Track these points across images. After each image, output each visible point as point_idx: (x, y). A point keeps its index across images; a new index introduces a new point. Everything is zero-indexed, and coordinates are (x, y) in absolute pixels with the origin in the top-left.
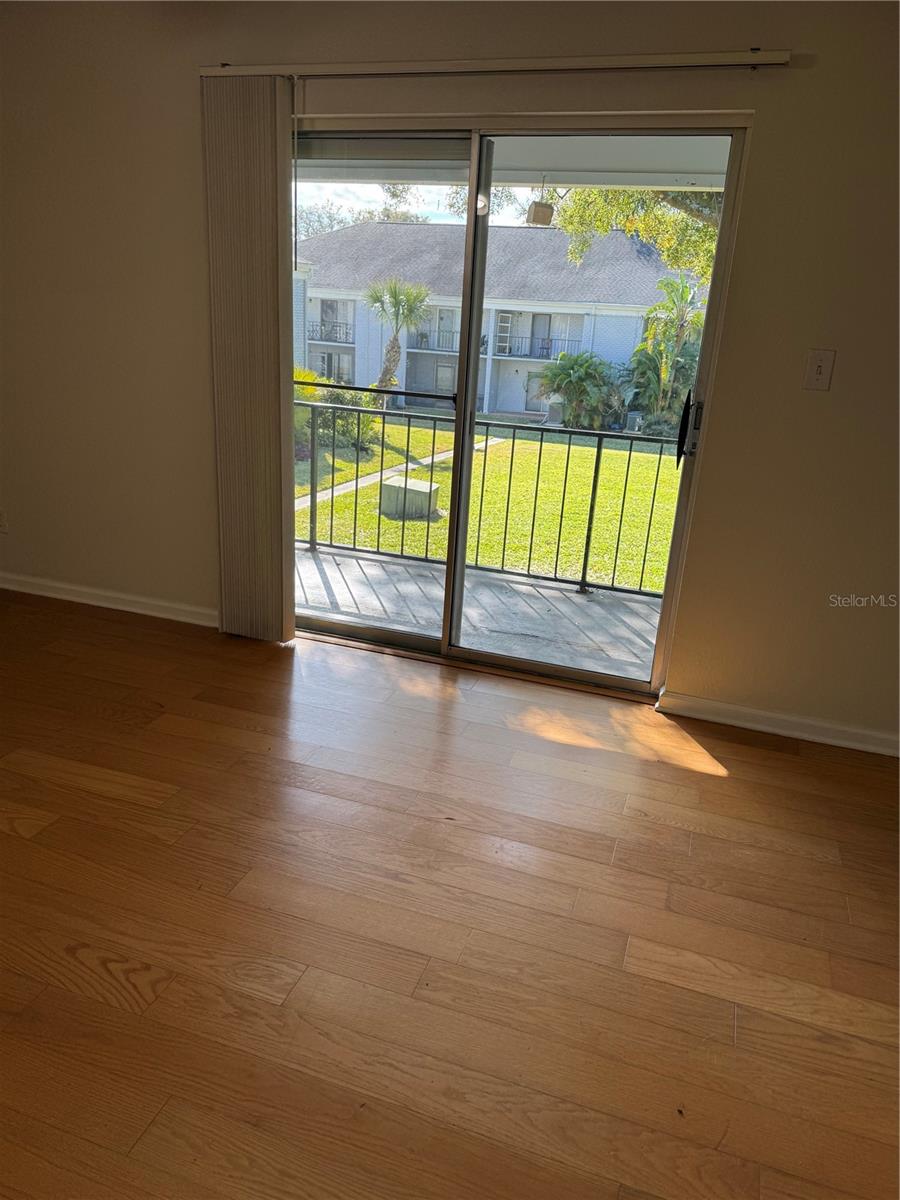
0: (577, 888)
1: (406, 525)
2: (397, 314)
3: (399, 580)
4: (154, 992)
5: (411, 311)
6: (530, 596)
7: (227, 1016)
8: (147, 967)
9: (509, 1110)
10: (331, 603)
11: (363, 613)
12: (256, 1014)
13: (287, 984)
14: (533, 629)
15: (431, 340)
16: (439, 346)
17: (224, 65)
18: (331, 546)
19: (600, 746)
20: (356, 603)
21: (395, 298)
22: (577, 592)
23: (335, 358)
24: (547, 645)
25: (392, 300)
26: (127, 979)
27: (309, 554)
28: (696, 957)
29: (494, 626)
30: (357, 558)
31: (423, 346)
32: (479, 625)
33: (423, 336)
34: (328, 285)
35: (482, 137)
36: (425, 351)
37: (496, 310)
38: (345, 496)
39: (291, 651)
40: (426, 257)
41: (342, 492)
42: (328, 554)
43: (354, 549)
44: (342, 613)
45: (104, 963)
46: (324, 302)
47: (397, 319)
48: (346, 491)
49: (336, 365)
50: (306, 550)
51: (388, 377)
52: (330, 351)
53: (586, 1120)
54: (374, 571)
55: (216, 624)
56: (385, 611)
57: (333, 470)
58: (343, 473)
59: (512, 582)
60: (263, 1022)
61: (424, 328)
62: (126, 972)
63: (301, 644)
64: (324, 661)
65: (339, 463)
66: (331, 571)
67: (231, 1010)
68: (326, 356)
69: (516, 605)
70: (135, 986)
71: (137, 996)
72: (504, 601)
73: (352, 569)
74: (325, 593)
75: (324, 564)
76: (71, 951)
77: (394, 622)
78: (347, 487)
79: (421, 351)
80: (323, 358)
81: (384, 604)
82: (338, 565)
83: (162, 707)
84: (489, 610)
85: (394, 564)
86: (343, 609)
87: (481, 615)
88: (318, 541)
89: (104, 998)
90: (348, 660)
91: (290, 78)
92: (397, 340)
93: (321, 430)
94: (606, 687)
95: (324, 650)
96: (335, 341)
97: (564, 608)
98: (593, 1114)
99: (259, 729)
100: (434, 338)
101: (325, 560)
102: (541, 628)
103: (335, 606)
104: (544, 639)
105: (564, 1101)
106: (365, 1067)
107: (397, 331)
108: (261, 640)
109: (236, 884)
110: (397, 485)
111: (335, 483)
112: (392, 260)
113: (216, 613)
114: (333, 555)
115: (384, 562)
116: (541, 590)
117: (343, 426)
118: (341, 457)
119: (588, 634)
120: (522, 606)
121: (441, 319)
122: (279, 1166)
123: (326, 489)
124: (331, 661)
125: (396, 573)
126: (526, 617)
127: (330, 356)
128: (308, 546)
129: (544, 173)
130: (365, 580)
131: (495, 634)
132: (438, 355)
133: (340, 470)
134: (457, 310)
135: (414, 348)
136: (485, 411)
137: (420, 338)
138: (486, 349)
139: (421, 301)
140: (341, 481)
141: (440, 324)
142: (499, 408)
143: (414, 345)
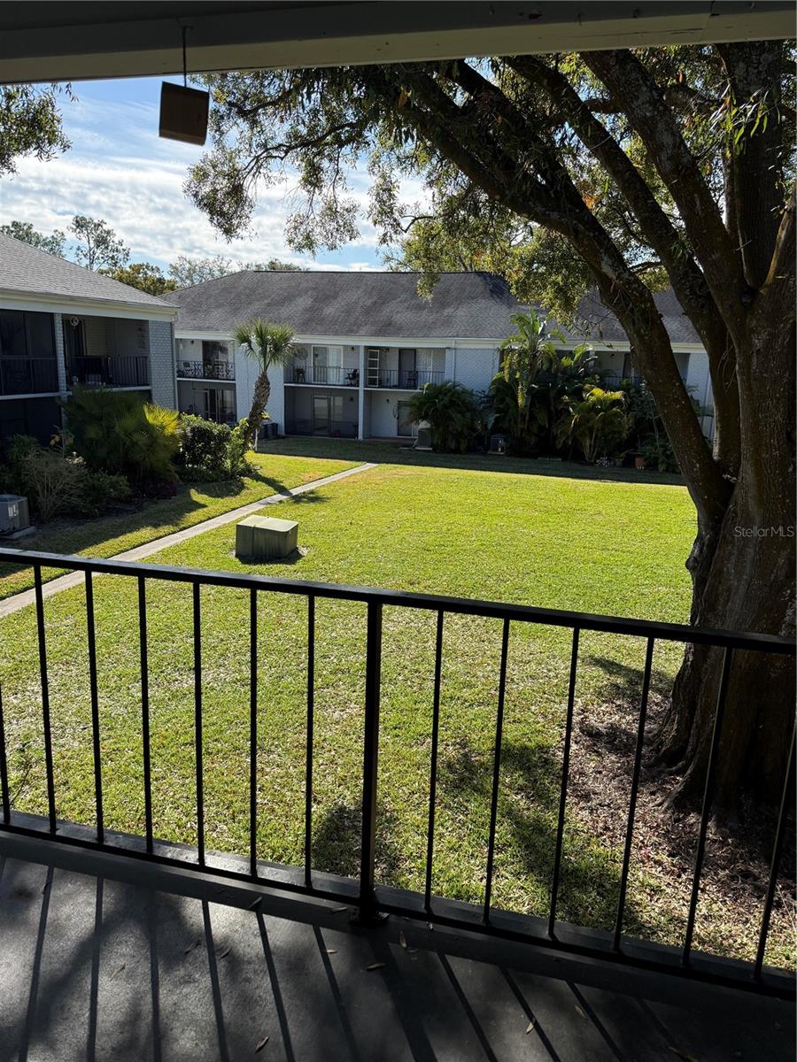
2: (264, 353)
5: (278, 349)
15: (307, 375)
16: (314, 380)
21: (261, 338)
23: (217, 394)
25: (259, 339)
31: (300, 381)
33: (300, 371)
34: (209, 328)
36: (302, 385)
37: (365, 347)
40: (299, 301)
46: (206, 344)
47: (265, 357)
49: (220, 400)
51: (258, 411)
52: (213, 387)
57: (197, 506)
58: (205, 509)
61: (299, 364)
65: (203, 499)
68: (208, 392)
79: (298, 385)
92: (267, 377)
93: (190, 466)
96: (217, 379)
100: (310, 373)
107: (266, 368)
110: (252, 525)
112: (268, 305)
118: (206, 493)
121: (316, 355)
127: (213, 392)
132: (314, 388)
133: (204, 506)
134: (330, 347)
135: (291, 383)
136: (360, 437)
137: (296, 373)
138: (358, 381)
139: (286, 340)
140: (203, 519)
141: (314, 360)
142: (373, 435)
143: (292, 380)
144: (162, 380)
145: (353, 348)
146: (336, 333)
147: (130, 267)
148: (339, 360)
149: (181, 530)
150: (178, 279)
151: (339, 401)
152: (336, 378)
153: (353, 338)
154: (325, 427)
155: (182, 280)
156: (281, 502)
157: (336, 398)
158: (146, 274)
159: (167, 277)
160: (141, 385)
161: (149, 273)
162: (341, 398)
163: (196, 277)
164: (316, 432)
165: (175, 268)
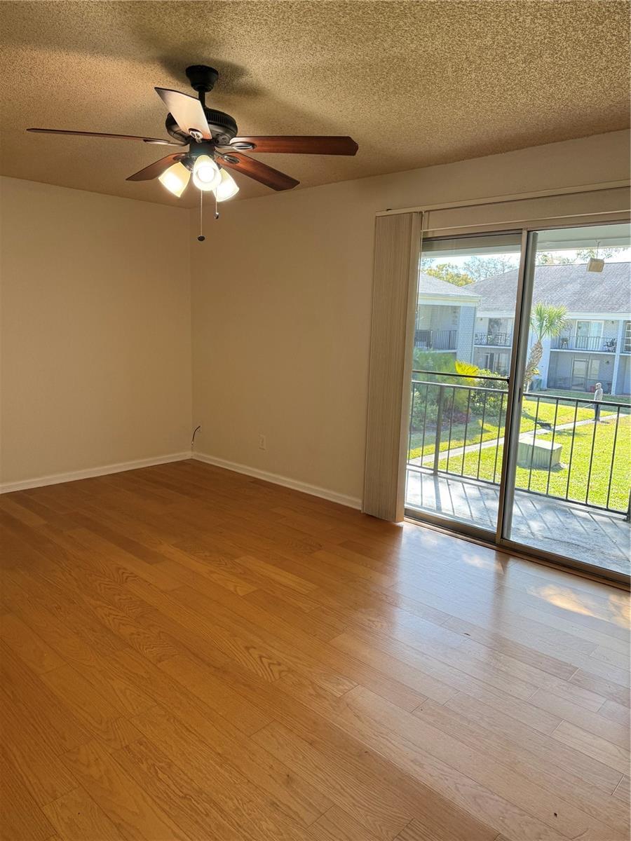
0: (538, 688)
1: (532, 473)
2: (541, 327)
3: (488, 499)
4: (280, 675)
5: (552, 323)
6: (585, 519)
7: (311, 695)
8: (279, 664)
9: (447, 780)
10: (437, 507)
11: (456, 515)
12: (325, 698)
13: (345, 689)
14: (577, 540)
15: (570, 342)
16: (576, 347)
17: (388, 210)
18: (447, 473)
19: (592, 615)
20: (453, 509)
21: (540, 316)
22: (624, 520)
23: (496, 356)
24: (586, 552)
25: (538, 317)
26: (269, 667)
27: (432, 477)
28: (607, 743)
29: (548, 534)
30: (463, 482)
31: (564, 346)
32: (536, 533)
33: (565, 340)
34: (495, 309)
35: (528, 232)
36: (565, 351)
37: (624, 321)
38: (489, 449)
39: (400, 528)
40: (569, 286)
41: (487, 447)
42: (444, 478)
43: (462, 476)
44: (442, 513)
45: (261, 657)
46: (491, 320)
47: (541, 329)
48: (490, 446)
49: (497, 361)
50: (431, 474)
51: (532, 368)
52: (492, 352)
53: (491, 799)
54: (472, 491)
55: (360, 508)
56: (472, 516)
57: (482, 431)
58: (490, 434)
59: (574, 508)
60: (327, 702)
61: (565, 334)
62: (269, 664)
63: (407, 526)
64: (418, 537)
65: (487, 426)
66: (443, 488)
67: (314, 693)
68: (489, 355)
69: (571, 523)
70: (272, 671)
71: (271, 675)
72: (562, 519)
73: (458, 489)
74: (435, 501)
75: (440, 484)
76: (247, 648)
77: (476, 523)
78: (491, 444)
79: (562, 350)
80: (487, 356)
81: (473, 512)
82: (449, 485)
83: (321, 546)
84: (548, 524)
85: (488, 488)
86: (443, 511)
87: (541, 527)
88: (439, 470)
89: (256, 671)
90: (434, 538)
91: (421, 213)
92: (540, 343)
93: (478, 404)
94: (612, 580)
95: (420, 531)
96: (497, 345)
97: (609, 530)
98: (497, 798)
99: (369, 566)
100: (573, 341)
101: (441, 482)
102: (584, 540)
103: (439, 509)
104: (583, 547)
105: (481, 786)
106: (373, 737)
107: (541, 337)
108: (384, 520)
109: (334, 638)
110: (528, 443)
111: (483, 440)
112: (543, 291)
113: (360, 501)
114: (447, 479)
115: (481, 486)
116: (595, 517)
117: (494, 402)
118: (489, 422)
119: (622, 549)
120: (575, 525)
121: (579, 328)
122: (316, 764)
123: (476, 443)
124: (423, 538)
125: (487, 494)
126: (575, 532)
127: (492, 355)
128: (432, 472)
129: (598, 241)
130: (464, 496)
131: (547, 540)
132: (575, 353)
133: (488, 431)
134: (592, 321)
135: (556, 348)
136: (613, 393)
137: (561, 342)
138: (615, 349)
139: (559, 317)
140: (488, 439)
141: (578, 331)
142: (625, 392)
143: (559, 346)
144: (464, 345)
145: (613, 322)
146: (600, 311)
147: (437, 267)
148: (599, 331)
149: (474, 444)
150: (469, 273)
151: (596, 364)
152: (595, 345)
153: (613, 314)
154: (582, 384)
155: (472, 273)
156: (546, 434)
157: (594, 361)
158: (447, 271)
159: (462, 272)
160: (452, 349)
161: (450, 270)
162: (598, 362)
163: (483, 271)
164: (573, 388)
165: (468, 265)
